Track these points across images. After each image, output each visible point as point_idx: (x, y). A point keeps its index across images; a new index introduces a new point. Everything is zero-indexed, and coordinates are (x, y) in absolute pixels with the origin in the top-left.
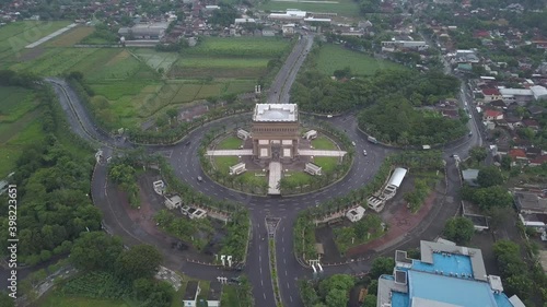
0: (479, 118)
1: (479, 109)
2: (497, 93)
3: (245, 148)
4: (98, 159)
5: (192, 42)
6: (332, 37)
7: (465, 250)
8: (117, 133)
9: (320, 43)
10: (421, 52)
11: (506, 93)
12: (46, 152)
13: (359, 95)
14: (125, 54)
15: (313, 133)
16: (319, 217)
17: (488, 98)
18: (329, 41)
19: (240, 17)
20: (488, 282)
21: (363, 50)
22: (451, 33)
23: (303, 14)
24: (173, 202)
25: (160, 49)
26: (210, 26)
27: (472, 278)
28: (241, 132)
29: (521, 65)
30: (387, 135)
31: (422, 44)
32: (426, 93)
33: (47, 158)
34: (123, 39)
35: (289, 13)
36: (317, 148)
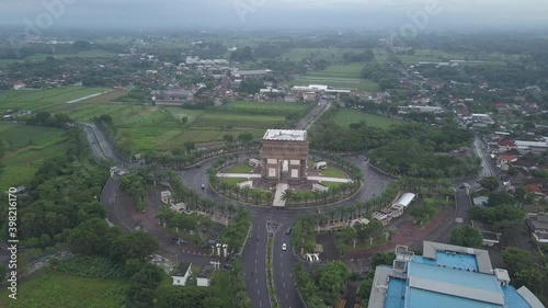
0: (493, 162)
1: (493, 156)
2: (512, 144)
3: (255, 173)
4: (112, 174)
5: (218, 102)
6: (350, 102)
7: (470, 250)
8: (134, 158)
9: (338, 106)
10: (438, 115)
11: (521, 145)
12: (65, 167)
13: (372, 138)
14: (154, 109)
15: (324, 163)
16: (321, 224)
17: (503, 149)
18: (347, 106)
19: (265, 88)
20: (494, 274)
21: (379, 112)
22: (467, 103)
23: (325, 88)
24: (178, 207)
25: (187, 106)
26: (236, 94)
27: (477, 271)
28: (253, 160)
29: (537, 126)
30: (397, 167)
31: (437, 109)
32: (439, 141)
33: (65, 171)
34: (154, 98)
35: (311, 87)
36: (325, 176)
